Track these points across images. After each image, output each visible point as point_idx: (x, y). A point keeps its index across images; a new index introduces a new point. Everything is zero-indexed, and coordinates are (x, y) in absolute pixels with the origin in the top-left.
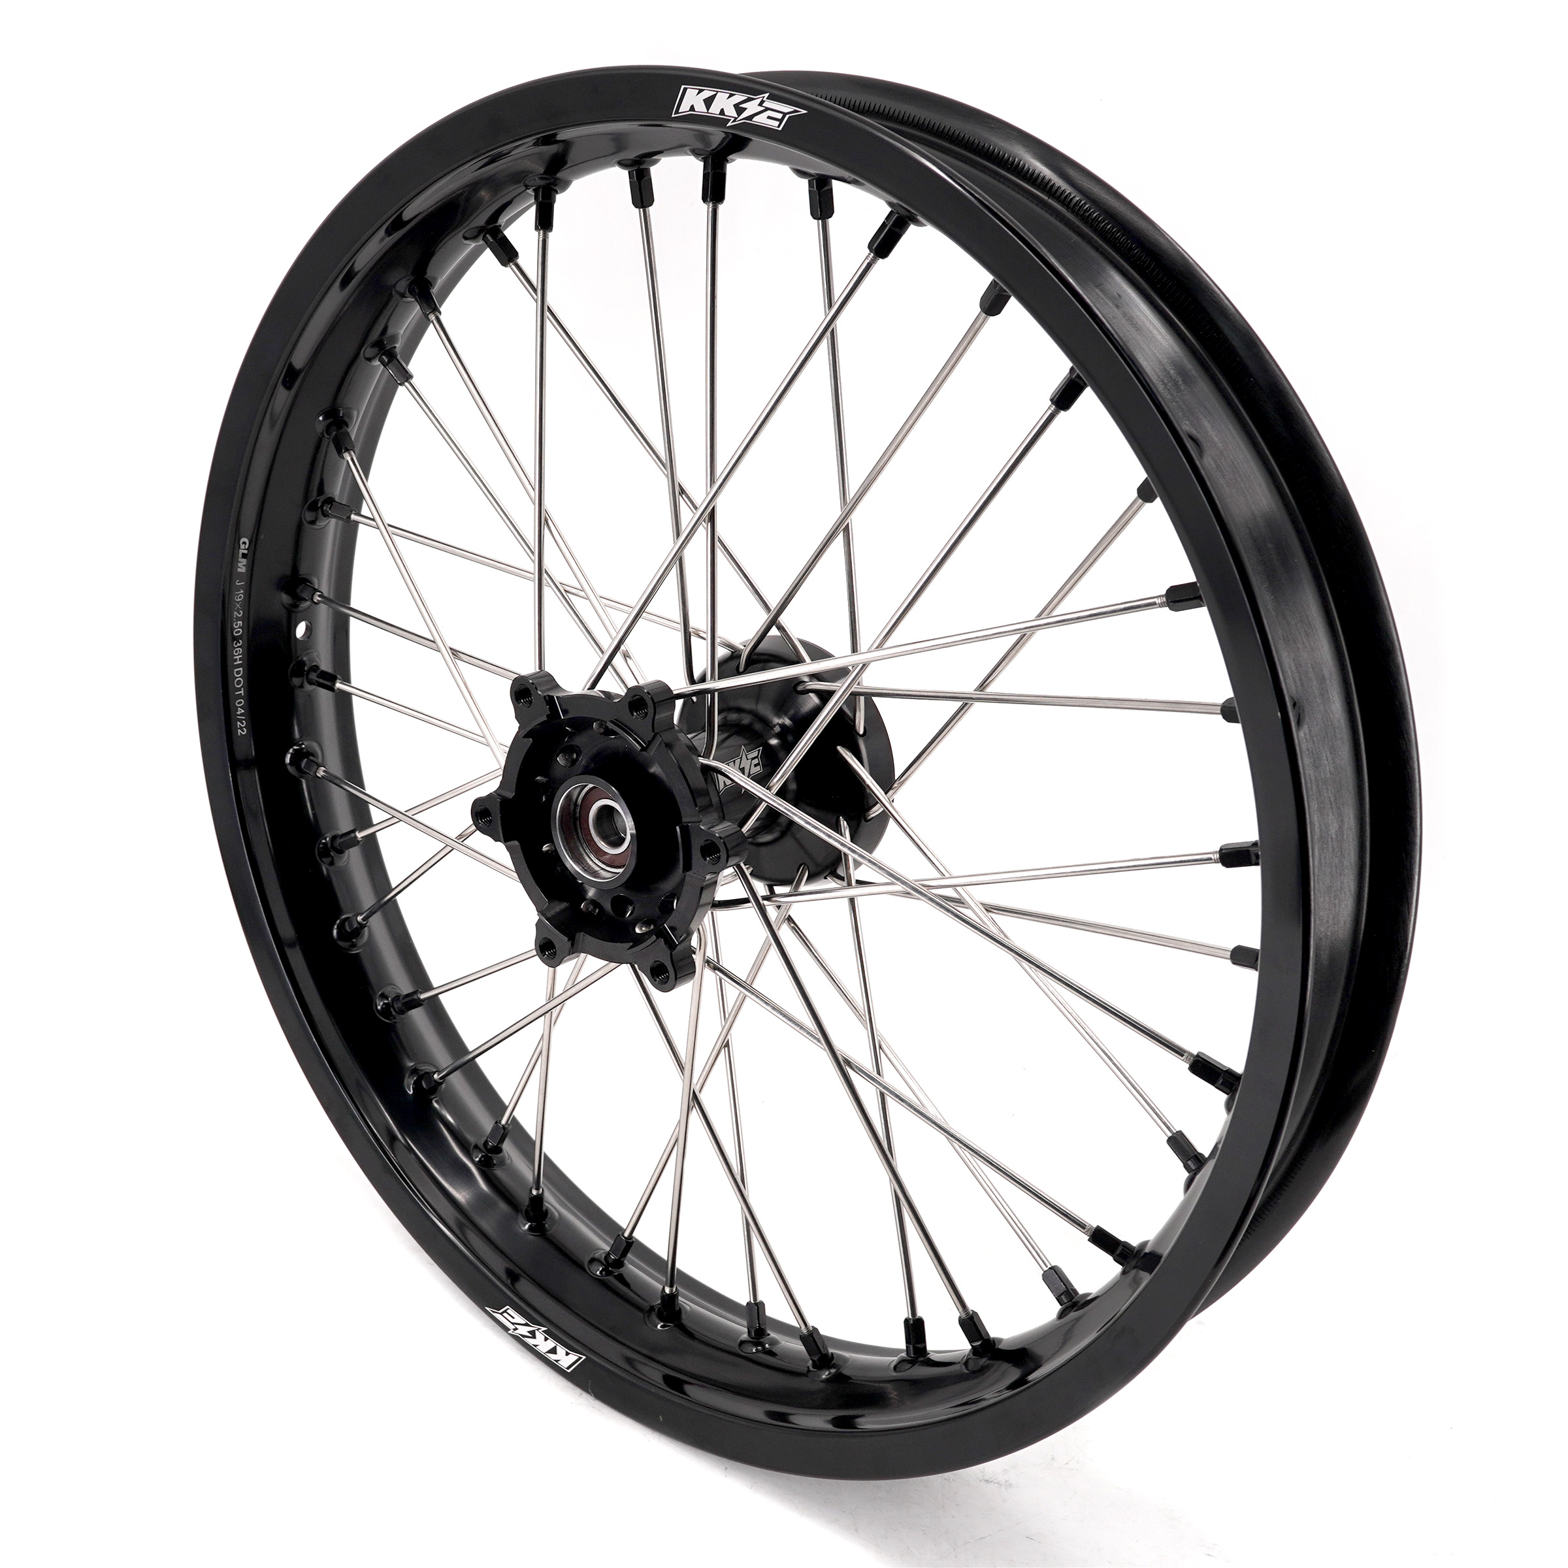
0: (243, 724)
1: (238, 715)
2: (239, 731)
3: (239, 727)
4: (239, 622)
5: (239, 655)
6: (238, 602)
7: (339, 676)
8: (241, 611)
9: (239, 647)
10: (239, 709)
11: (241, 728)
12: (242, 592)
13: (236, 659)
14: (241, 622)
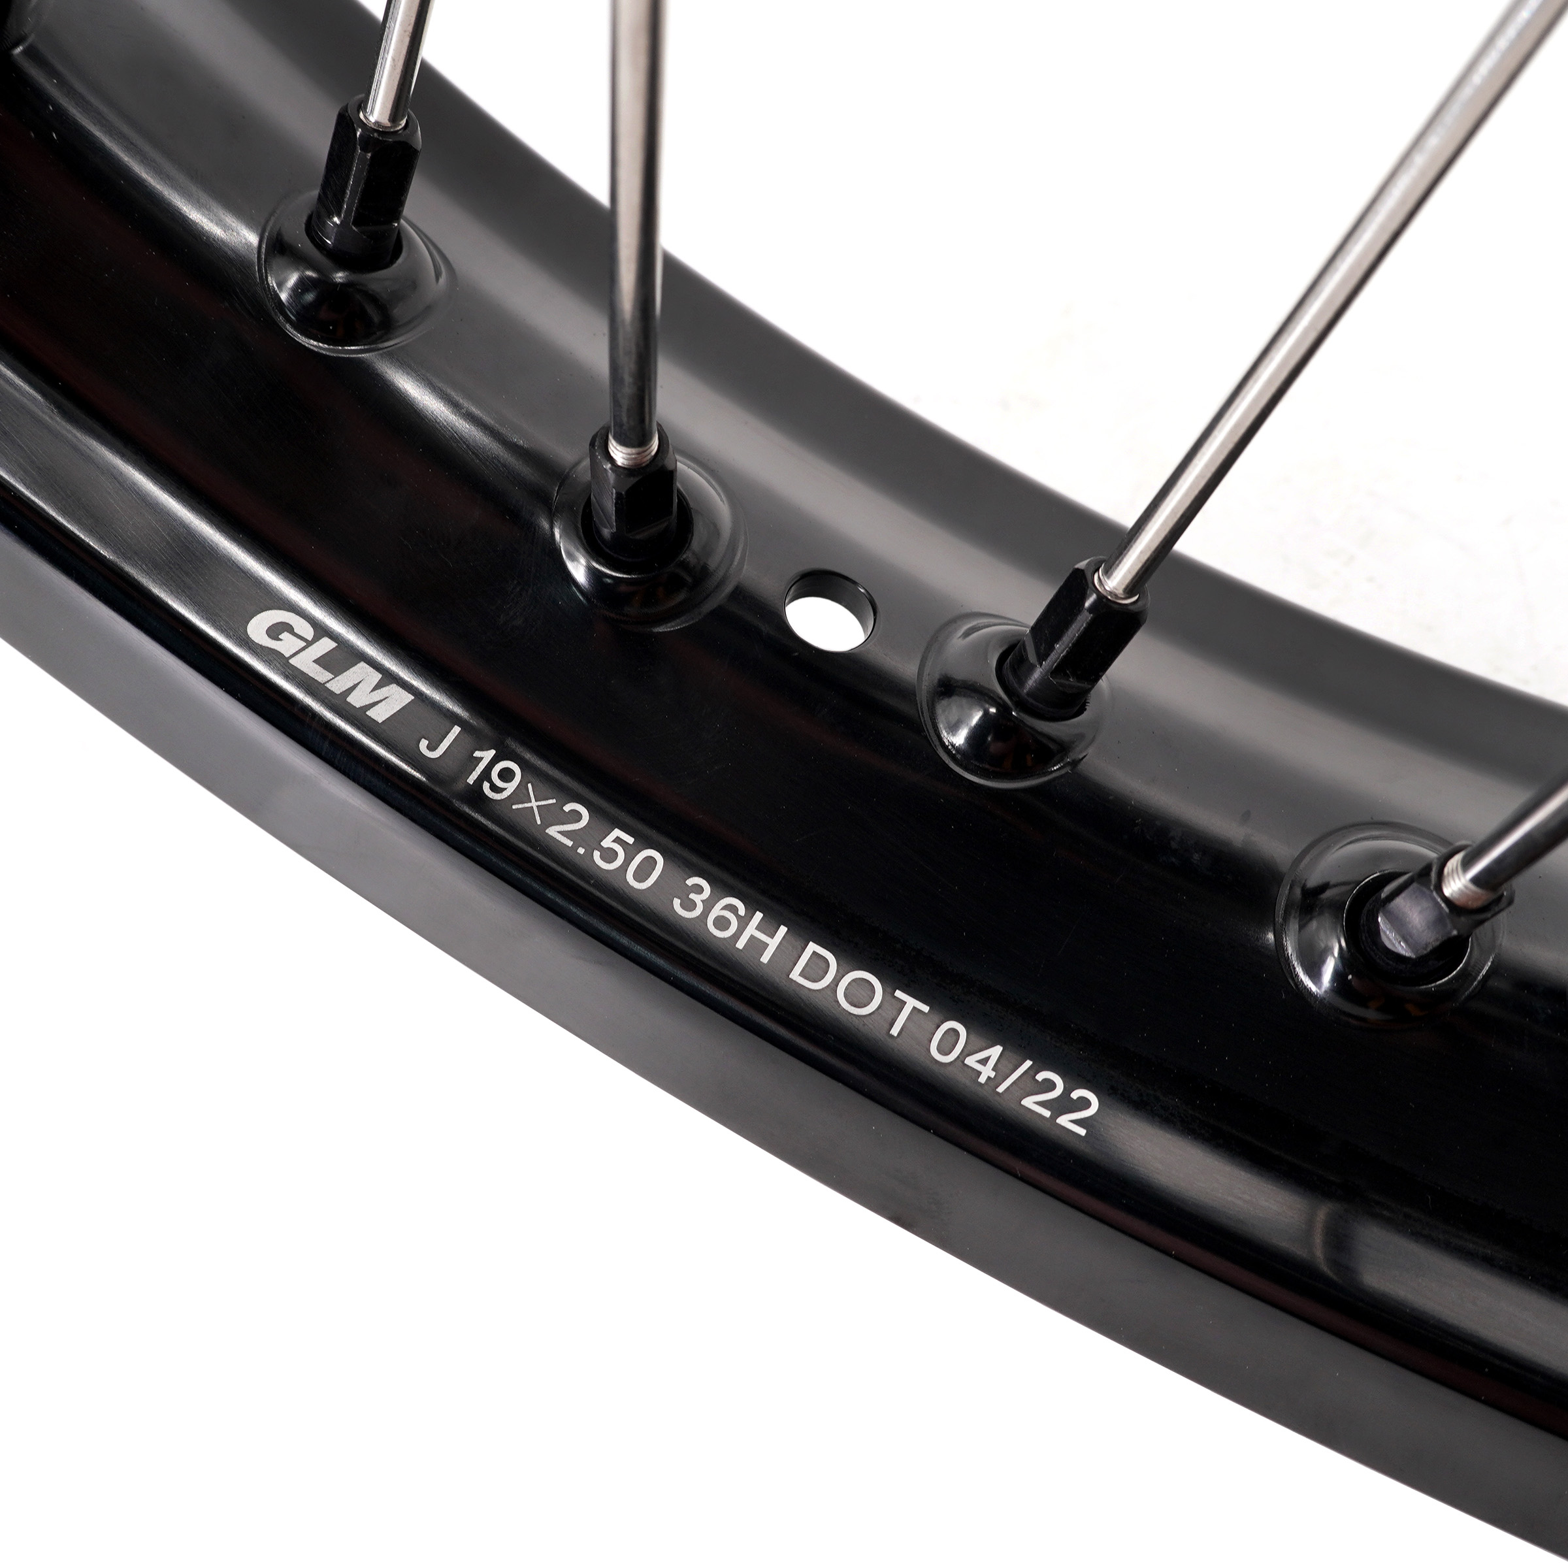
0: (1049, 1086)
2: (1064, 1120)
3: (1047, 1113)
4: (607, 843)
6: (520, 795)
7: (1082, 565)
8: (568, 808)
9: (709, 905)
10: (971, 1061)
11: (1064, 1105)
12: (489, 755)
14: (617, 833)
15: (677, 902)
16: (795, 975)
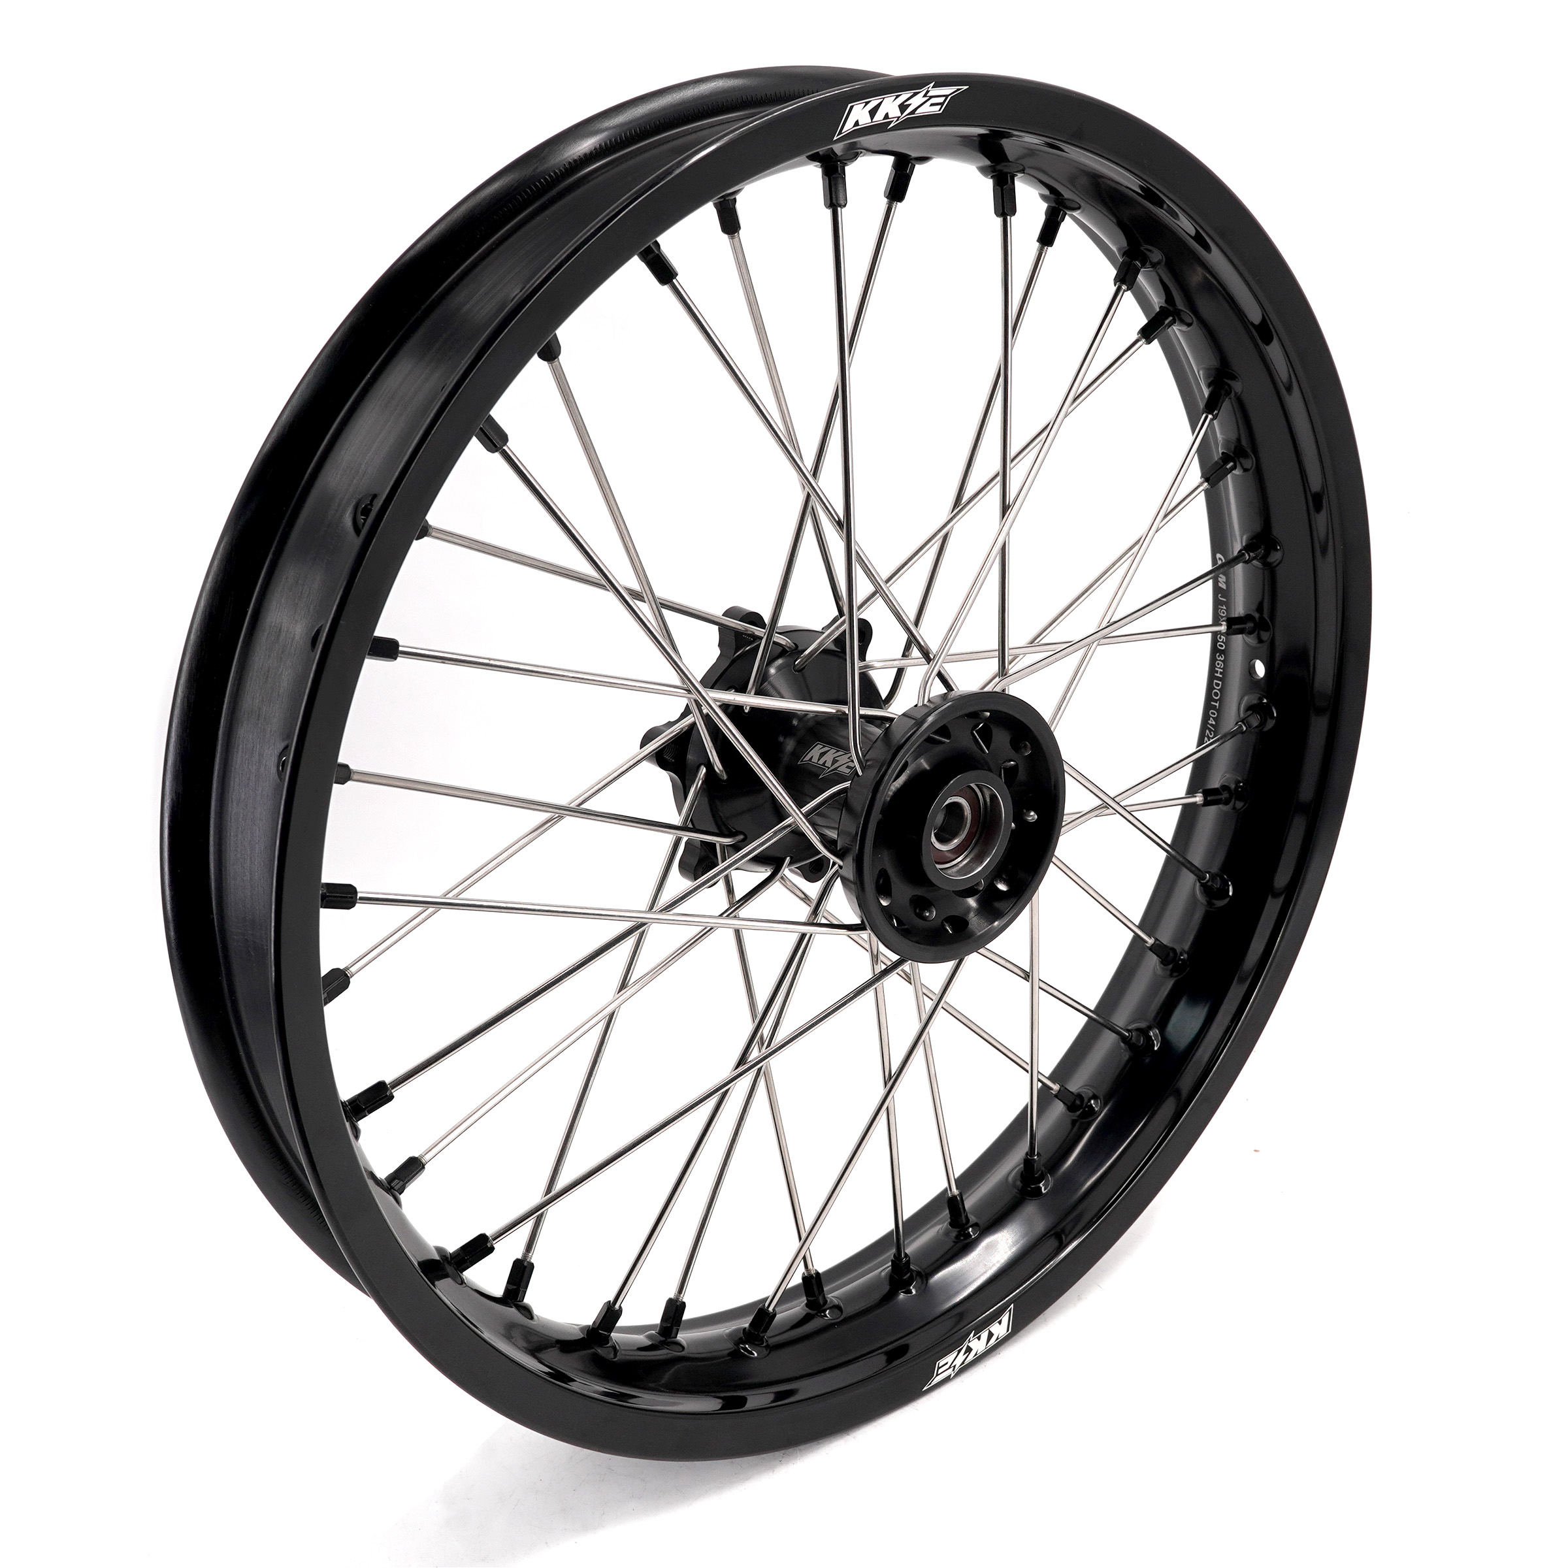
1: (1209, 723)
4: (1222, 637)
5: (1220, 668)
9: (1220, 660)
10: (1211, 718)
13: (1217, 671)
15: (1218, 654)
16: (1215, 681)
